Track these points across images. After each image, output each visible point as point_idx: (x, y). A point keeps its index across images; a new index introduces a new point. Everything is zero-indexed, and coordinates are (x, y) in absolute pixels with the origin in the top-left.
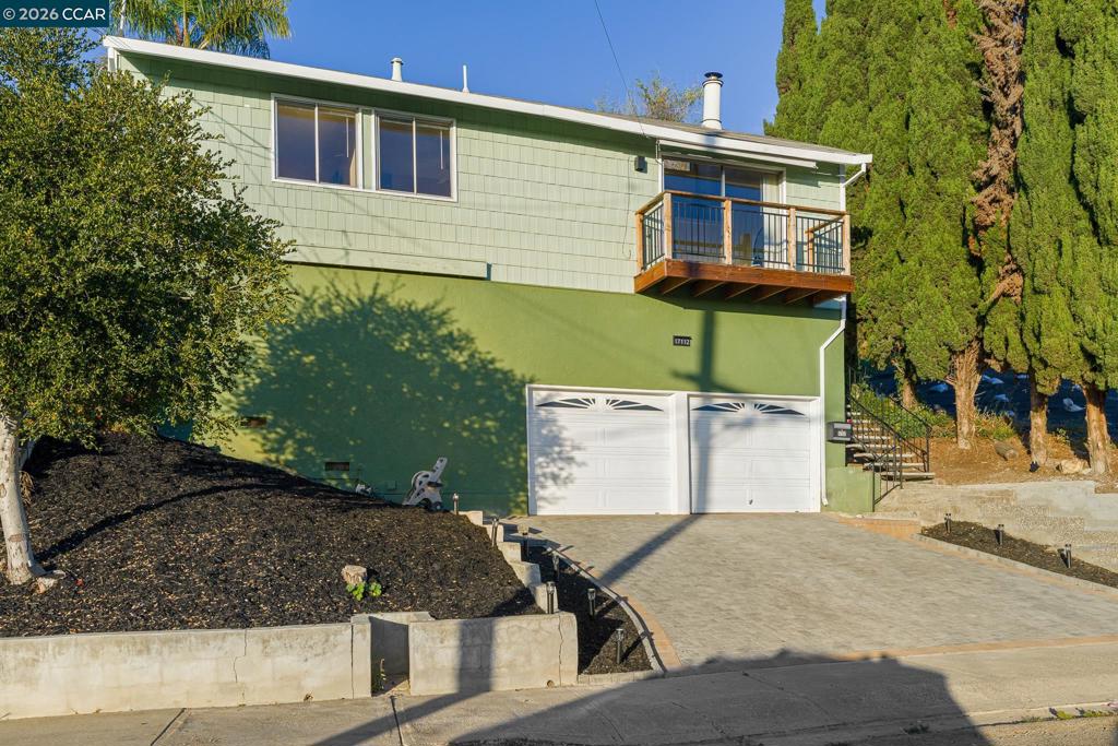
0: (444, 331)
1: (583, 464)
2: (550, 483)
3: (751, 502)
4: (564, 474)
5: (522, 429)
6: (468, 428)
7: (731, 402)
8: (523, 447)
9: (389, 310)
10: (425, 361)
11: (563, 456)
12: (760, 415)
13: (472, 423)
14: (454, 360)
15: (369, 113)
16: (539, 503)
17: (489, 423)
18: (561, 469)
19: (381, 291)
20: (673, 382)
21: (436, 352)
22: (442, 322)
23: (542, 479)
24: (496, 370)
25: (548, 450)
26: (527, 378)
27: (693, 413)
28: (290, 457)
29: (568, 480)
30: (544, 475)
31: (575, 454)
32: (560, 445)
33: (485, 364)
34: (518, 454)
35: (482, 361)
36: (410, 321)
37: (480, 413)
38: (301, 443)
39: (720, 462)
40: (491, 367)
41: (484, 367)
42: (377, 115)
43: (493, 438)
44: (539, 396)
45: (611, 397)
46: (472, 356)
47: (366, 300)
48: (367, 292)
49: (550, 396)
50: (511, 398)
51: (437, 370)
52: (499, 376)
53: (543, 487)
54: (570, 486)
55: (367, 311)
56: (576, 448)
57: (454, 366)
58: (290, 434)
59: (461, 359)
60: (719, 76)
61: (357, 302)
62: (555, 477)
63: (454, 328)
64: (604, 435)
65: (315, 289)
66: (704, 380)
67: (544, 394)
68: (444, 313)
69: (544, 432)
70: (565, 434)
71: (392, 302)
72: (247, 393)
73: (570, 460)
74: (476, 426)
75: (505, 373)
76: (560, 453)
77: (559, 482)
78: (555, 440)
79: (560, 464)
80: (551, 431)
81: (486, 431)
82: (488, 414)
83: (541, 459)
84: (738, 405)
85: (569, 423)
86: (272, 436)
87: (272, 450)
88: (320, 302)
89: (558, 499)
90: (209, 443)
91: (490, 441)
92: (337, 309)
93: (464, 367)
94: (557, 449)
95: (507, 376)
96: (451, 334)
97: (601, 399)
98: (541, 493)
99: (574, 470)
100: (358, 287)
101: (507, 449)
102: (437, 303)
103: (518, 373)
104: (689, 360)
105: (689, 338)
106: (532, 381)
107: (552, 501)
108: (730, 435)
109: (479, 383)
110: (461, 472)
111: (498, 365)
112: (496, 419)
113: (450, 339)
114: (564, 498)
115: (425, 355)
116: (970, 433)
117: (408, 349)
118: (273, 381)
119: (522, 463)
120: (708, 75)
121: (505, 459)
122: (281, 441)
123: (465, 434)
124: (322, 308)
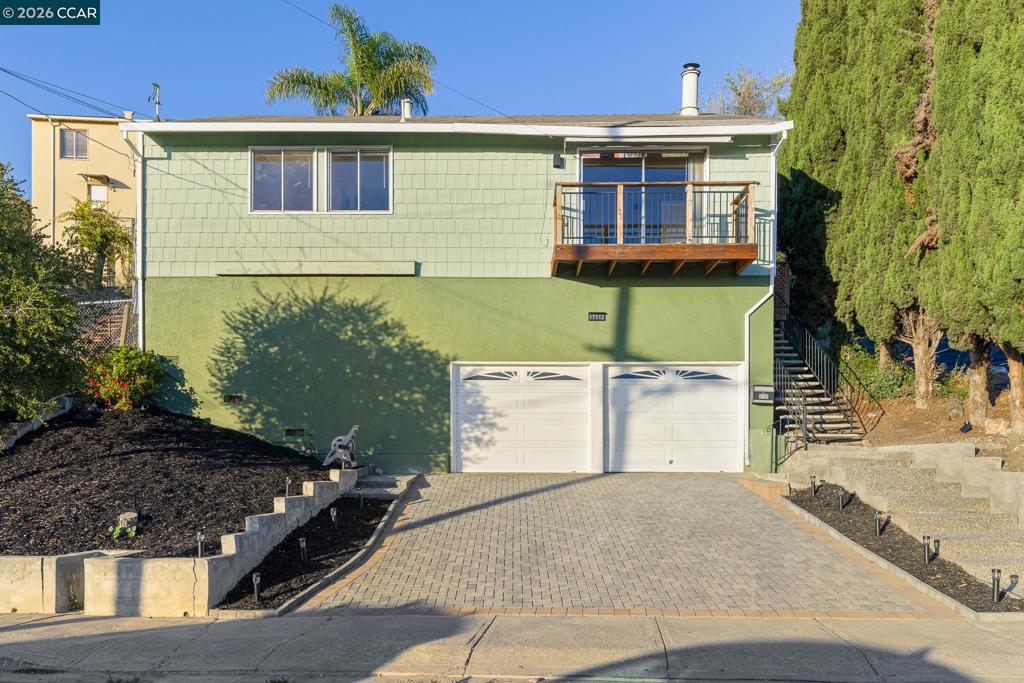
0: (380, 321)
1: (504, 429)
2: (473, 445)
3: (671, 462)
4: (486, 438)
5: (445, 400)
6: (399, 400)
7: (651, 370)
8: (446, 415)
9: (336, 307)
10: (364, 346)
11: (485, 422)
12: (681, 381)
13: (403, 396)
14: (387, 345)
15: (323, 151)
16: (464, 463)
17: (417, 396)
18: (484, 433)
19: (330, 292)
20: (587, 354)
21: (373, 338)
22: (379, 314)
23: (467, 442)
24: (424, 351)
25: (473, 417)
26: (451, 356)
27: (612, 383)
28: (259, 426)
29: (491, 442)
30: (469, 439)
31: (497, 420)
32: (483, 413)
33: (413, 346)
34: (441, 421)
35: (411, 344)
36: (353, 315)
37: (409, 388)
38: (268, 415)
39: (637, 425)
40: (419, 348)
41: (413, 349)
42: (329, 151)
43: (420, 408)
44: (465, 371)
45: (532, 369)
46: (403, 341)
47: (318, 300)
48: (318, 294)
49: (475, 371)
50: (436, 374)
51: (374, 353)
52: (426, 356)
53: (467, 449)
54: (492, 448)
55: (318, 309)
56: (498, 415)
57: (388, 349)
58: (259, 409)
59: (393, 344)
60: (696, 66)
61: (309, 302)
62: (478, 441)
63: (388, 319)
64: (524, 404)
65: (279, 295)
66: (619, 351)
67: (469, 369)
68: (380, 307)
69: (469, 402)
70: (488, 404)
71: (338, 300)
72: (229, 378)
73: (492, 425)
74: (406, 398)
75: (431, 354)
76: (483, 419)
77: (482, 444)
78: (479, 409)
79: (484, 430)
80: (476, 401)
81: (415, 402)
82: (416, 388)
83: (466, 425)
84: (658, 372)
85: (492, 394)
86: (246, 410)
87: (246, 421)
88: (283, 304)
89: (480, 459)
90: (203, 416)
91: (417, 411)
92: (296, 310)
93: (396, 350)
94: (480, 416)
95: (433, 356)
96: (386, 323)
97: (522, 371)
98: (466, 454)
99: (496, 434)
100: (311, 290)
101: (432, 418)
102: (374, 299)
103: (443, 353)
104: (604, 334)
105: (605, 314)
106: (455, 359)
107: (475, 460)
108: (648, 401)
109: (409, 363)
110: (392, 437)
111: (425, 347)
112: (423, 392)
113: (385, 328)
114: (486, 458)
115: (365, 342)
116: (927, 392)
117: (351, 338)
118: (248, 367)
119: (445, 429)
120: (686, 66)
121: (430, 425)
122: (253, 414)
123: (396, 405)
124: (284, 309)
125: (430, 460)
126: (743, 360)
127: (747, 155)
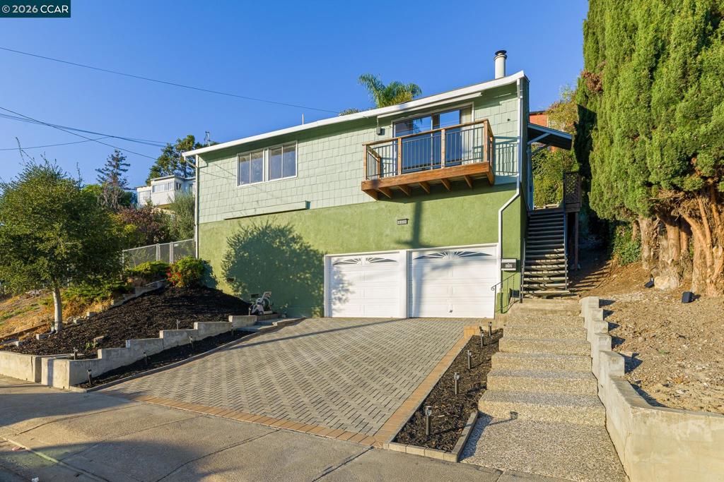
0: (291, 236)
1: (353, 292)
2: (337, 302)
3: (451, 311)
4: (344, 298)
5: (321, 277)
6: (299, 278)
7: (438, 253)
8: (322, 285)
9: (272, 230)
10: (283, 250)
11: (344, 288)
12: (458, 260)
13: (301, 275)
14: (294, 248)
15: (266, 150)
16: (333, 312)
17: (307, 275)
18: (343, 295)
19: (269, 223)
21: (288, 246)
22: (290, 232)
23: (334, 300)
24: (311, 250)
25: (337, 286)
26: (324, 253)
27: (414, 263)
28: (240, 293)
29: (346, 300)
30: (335, 298)
31: (350, 288)
32: (342, 284)
33: (306, 248)
34: (319, 289)
35: (305, 247)
36: (279, 233)
37: (304, 271)
38: (244, 288)
39: (430, 289)
40: (309, 249)
41: (306, 249)
42: (269, 149)
43: (309, 282)
44: (334, 260)
45: (368, 257)
46: (301, 245)
47: (264, 227)
48: (265, 224)
49: (339, 259)
50: (317, 263)
51: (288, 253)
52: (312, 253)
53: (334, 304)
54: (347, 303)
55: (264, 232)
56: (350, 284)
57: (295, 250)
58: (240, 285)
59: (297, 247)
61: (261, 228)
62: (340, 299)
63: (294, 234)
64: (365, 278)
65: (248, 227)
66: (415, 243)
67: (335, 259)
68: (291, 228)
69: (336, 277)
70: (345, 278)
71: (273, 227)
72: (229, 270)
73: (347, 290)
74: (302, 277)
75: (314, 252)
76: (343, 287)
77: (342, 301)
78: (340, 281)
79: (343, 293)
80: (339, 277)
81: (306, 279)
82: (307, 271)
83: (334, 291)
84: (443, 253)
85: (349, 273)
86: (235, 285)
87: (235, 291)
88: (250, 231)
89: (341, 310)
90: (220, 289)
91: (308, 284)
92: (255, 233)
93: (298, 251)
94: (341, 285)
95: (316, 252)
96: (294, 236)
97: (364, 258)
98: (334, 307)
99: (349, 295)
100: (262, 224)
101: (314, 287)
102: (289, 224)
103: (320, 251)
104: (406, 232)
105: (407, 220)
106: (326, 254)
107: (339, 311)
108: (436, 273)
109: (304, 257)
110: (296, 298)
111: (312, 248)
112: (310, 273)
113: (293, 239)
114: (344, 310)
115: (284, 248)
117: (278, 246)
118: (237, 264)
119: (321, 293)
121: (314, 291)
122: (238, 287)
123: (298, 281)
124: (250, 234)
125: (311, 310)
126: (497, 241)
127: (500, 102)
